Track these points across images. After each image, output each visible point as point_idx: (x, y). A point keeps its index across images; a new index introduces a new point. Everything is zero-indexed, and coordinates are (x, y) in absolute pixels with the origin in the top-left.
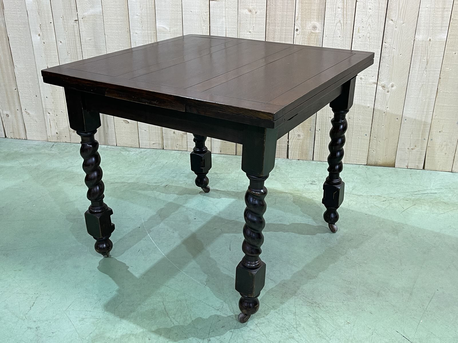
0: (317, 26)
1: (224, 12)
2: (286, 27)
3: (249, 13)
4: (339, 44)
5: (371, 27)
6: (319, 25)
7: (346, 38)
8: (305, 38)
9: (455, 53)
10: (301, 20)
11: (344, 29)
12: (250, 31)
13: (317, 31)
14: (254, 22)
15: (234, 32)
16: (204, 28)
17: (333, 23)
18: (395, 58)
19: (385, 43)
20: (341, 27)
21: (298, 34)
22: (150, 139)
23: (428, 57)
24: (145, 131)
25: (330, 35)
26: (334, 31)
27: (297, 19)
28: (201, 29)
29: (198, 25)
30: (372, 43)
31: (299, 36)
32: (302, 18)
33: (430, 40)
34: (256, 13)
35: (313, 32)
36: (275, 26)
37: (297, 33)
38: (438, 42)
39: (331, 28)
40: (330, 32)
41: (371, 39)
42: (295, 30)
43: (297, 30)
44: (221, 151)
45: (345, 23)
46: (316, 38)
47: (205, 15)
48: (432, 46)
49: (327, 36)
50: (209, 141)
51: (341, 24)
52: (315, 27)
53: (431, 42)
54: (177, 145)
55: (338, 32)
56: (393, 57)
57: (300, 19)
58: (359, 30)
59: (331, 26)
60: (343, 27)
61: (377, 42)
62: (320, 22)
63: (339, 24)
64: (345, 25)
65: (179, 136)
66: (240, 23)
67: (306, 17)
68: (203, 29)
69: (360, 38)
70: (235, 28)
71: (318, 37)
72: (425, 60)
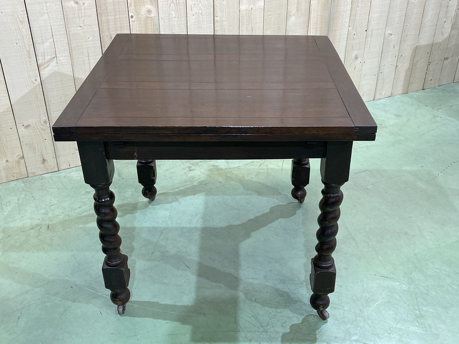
0: (151, 10)
1: (45, 8)
2: (119, 15)
3: (76, 6)
4: (175, 25)
5: (201, 3)
6: (152, 8)
7: (181, 17)
8: (142, 24)
9: (272, 18)
10: (135, 6)
11: (177, 9)
12: (81, 25)
13: (153, 15)
14: (84, 14)
15: (61, 29)
16: (24, 30)
17: (166, 4)
18: (226, 30)
19: (216, 17)
20: (174, 8)
21: (134, 20)
23: (252, 25)
25: (166, 17)
26: (168, 13)
27: (130, 6)
28: (19, 32)
29: (14, 28)
30: (205, 19)
31: (135, 22)
32: (135, 3)
33: (252, 8)
34: (84, 4)
35: (148, 16)
36: (108, 16)
37: (132, 20)
38: (259, 9)
39: (165, 10)
40: (165, 14)
41: (203, 15)
42: (130, 17)
43: (132, 17)
44: (69, 165)
45: (178, 3)
46: (153, 22)
47: (21, 15)
48: (254, 14)
49: (162, 18)
50: (53, 158)
51: (174, 4)
52: (149, 11)
53: (253, 10)
54: (14, 173)
55: (173, 13)
56: (225, 30)
57: (133, 5)
58: (191, 8)
59: (165, 8)
60: (176, 7)
61: (209, 17)
62: (154, 5)
63: (172, 5)
64: (178, 5)
65: (14, 163)
66: (67, 19)
67: (138, 2)
68: (23, 32)
69: (193, 15)
70: (61, 25)
71: (154, 21)
72: (250, 28)
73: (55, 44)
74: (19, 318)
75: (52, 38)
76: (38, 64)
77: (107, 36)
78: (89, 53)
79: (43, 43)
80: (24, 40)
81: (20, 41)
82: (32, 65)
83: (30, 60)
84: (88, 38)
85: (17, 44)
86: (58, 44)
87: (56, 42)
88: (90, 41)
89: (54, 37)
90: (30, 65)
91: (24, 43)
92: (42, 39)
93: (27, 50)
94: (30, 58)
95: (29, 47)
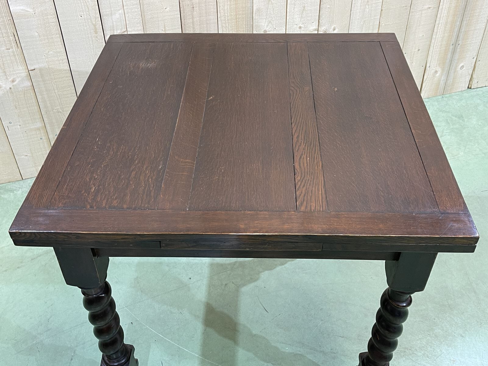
22: (36, 164)
24: (26, 157)
68: (88, 2)
73: (126, 16)
74: (72, 359)
75: (123, 9)
76: (105, 39)
77: (188, 5)
78: (166, 26)
79: (111, 14)
80: (90, 12)
81: (85, 13)
82: (98, 40)
83: (96, 35)
84: (166, 9)
85: (81, 16)
86: (129, 16)
87: (127, 14)
88: (167, 12)
89: (125, 8)
90: (96, 41)
91: (90, 16)
92: (111, 10)
93: (93, 24)
94: (96, 33)
95: (95, 20)
